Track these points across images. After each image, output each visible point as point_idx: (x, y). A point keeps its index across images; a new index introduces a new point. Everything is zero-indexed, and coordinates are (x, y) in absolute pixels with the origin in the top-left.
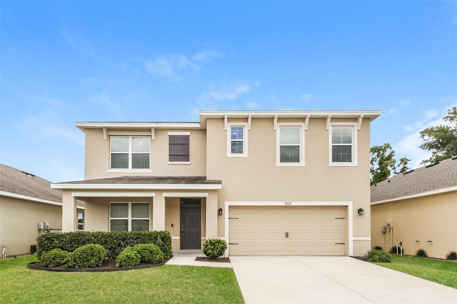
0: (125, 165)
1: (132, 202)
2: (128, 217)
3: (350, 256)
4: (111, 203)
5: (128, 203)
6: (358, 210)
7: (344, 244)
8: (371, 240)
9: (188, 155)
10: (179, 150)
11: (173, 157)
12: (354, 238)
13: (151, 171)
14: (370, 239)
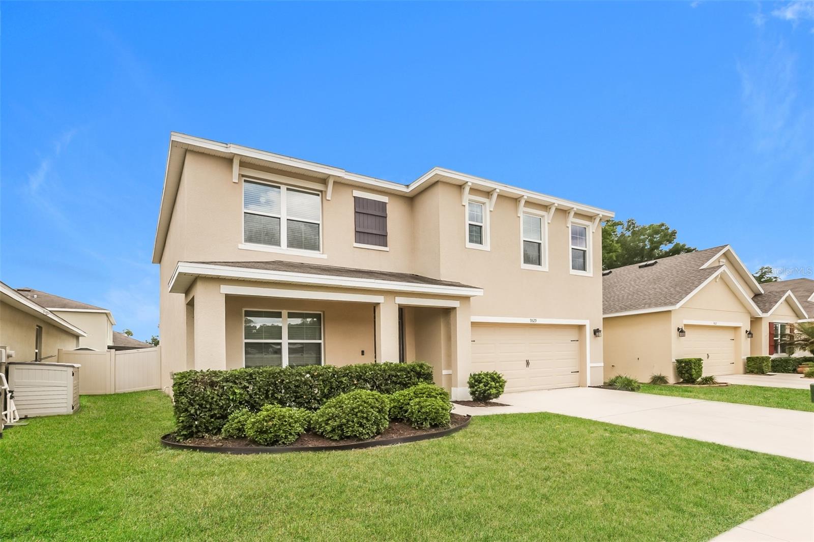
0: (273, 240)
1: (289, 310)
2: (281, 339)
3: (589, 387)
4: (245, 311)
5: (281, 312)
6: (594, 330)
7: (578, 372)
8: (604, 367)
9: (385, 236)
10: (371, 226)
11: (362, 235)
12: (592, 364)
13: (325, 256)
14: (602, 364)
